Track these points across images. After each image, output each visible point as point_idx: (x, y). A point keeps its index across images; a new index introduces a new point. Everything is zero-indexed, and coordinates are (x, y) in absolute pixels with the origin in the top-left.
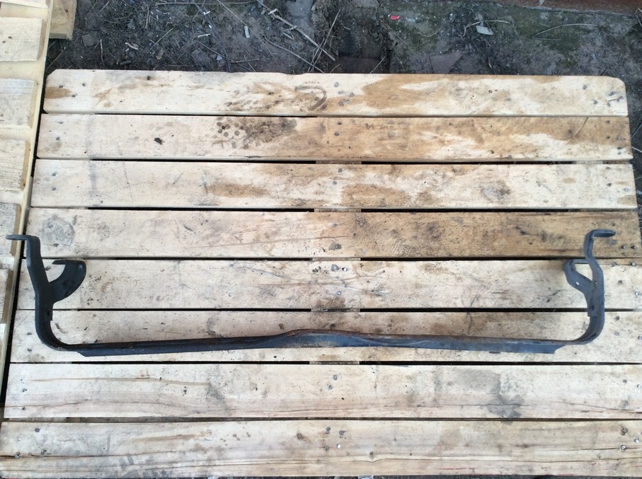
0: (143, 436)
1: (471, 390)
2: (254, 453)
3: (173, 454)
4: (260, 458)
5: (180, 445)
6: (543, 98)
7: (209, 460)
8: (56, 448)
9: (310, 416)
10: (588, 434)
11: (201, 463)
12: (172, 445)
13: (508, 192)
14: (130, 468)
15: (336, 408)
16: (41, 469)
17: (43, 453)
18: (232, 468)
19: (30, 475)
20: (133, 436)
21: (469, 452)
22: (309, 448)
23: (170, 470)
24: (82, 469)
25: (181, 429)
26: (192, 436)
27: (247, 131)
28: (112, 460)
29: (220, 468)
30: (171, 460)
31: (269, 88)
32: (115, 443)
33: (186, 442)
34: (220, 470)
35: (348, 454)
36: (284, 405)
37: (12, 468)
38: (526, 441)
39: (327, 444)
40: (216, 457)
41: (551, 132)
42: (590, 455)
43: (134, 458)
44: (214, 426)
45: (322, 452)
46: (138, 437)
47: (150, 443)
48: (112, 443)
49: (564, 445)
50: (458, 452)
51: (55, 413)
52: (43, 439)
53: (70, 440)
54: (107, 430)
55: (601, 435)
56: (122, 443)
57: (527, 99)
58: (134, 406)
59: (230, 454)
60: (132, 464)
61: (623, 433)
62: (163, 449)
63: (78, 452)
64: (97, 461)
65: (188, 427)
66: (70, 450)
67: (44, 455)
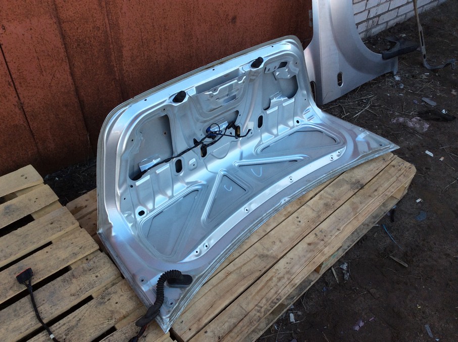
0: (254, 294)
1: (341, 189)
2: (301, 262)
3: (273, 289)
8: (223, 331)
9: (305, 235)
10: (386, 174)
14: (263, 310)
15: (309, 226)
17: (219, 339)
21: (364, 205)
22: (317, 245)
23: (279, 296)
25: (265, 278)
26: (272, 277)
29: (296, 278)
30: (275, 292)
32: (246, 306)
33: (272, 281)
35: (331, 236)
38: (375, 189)
39: (321, 239)
42: (394, 178)
43: (260, 304)
44: (276, 267)
46: (252, 296)
47: (260, 293)
48: (244, 307)
49: (385, 182)
50: (361, 207)
51: (206, 319)
52: (212, 333)
53: (225, 322)
54: (236, 304)
55: (389, 172)
58: (237, 286)
59: (293, 270)
60: (261, 307)
61: (394, 167)
62: (267, 291)
63: (234, 324)
64: (246, 320)
65: (267, 275)
66: (230, 326)
67: (221, 338)
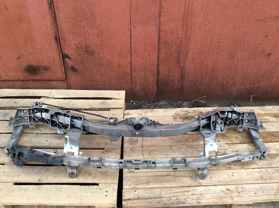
0: (173, 191)
2: (213, 195)
3: (185, 196)
4: (216, 196)
5: (186, 194)
6: (263, 110)
7: (198, 198)
8: (143, 196)
9: (229, 184)
11: (196, 199)
12: (184, 194)
13: (265, 128)
14: (171, 201)
15: (237, 181)
16: (138, 203)
17: (138, 198)
18: (207, 200)
19: (135, 205)
20: (169, 192)
22: (232, 193)
23: (185, 201)
24: (153, 202)
26: (190, 191)
27: (182, 119)
28: (163, 199)
30: (185, 198)
31: (186, 111)
32: (163, 194)
33: (188, 193)
34: (203, 201)
35: (247, 194)
36: (219, 181)
37: (128, 203)
39: (238, 191)
40: (200, 197)
41: (270, 116)
43: (171, 198)
44: (196, 188)
45: (238, 194)
46: (171, 192)
47: (176, 193)
51: (140, 186)
52: (138, 193)
53: (147, 194)
54: (160, 190)
56: (166, 194)
57: (259, 110)
58: (167, 183)
59: (205, 196)
60: (171, 200)
62: (181, 195)
63: (151, 197)
64: (158, 200)
65: (188, 188)
66: (148, 197)
67: (139, 198)
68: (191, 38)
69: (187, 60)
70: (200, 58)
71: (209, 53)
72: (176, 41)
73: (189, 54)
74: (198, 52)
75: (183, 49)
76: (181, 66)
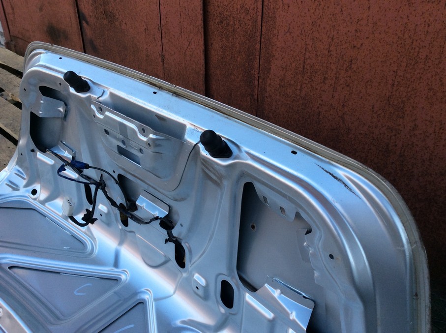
68: (277, 17)
69: (269, 82)
70: (299, 88)
71: (325, 78)
72: (242, 17)
73: (272, 64)
74: (294, 65)
75: (258, 46)
76: (256, 97)
